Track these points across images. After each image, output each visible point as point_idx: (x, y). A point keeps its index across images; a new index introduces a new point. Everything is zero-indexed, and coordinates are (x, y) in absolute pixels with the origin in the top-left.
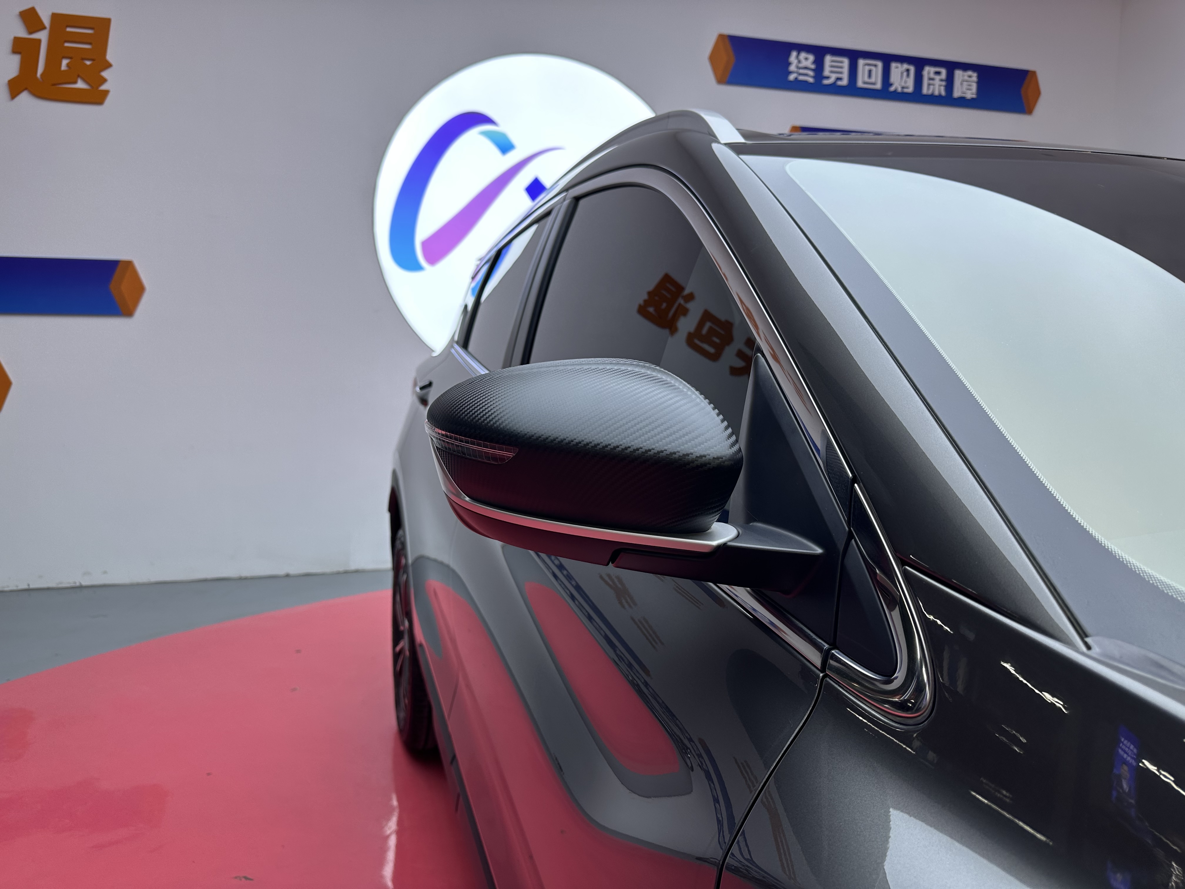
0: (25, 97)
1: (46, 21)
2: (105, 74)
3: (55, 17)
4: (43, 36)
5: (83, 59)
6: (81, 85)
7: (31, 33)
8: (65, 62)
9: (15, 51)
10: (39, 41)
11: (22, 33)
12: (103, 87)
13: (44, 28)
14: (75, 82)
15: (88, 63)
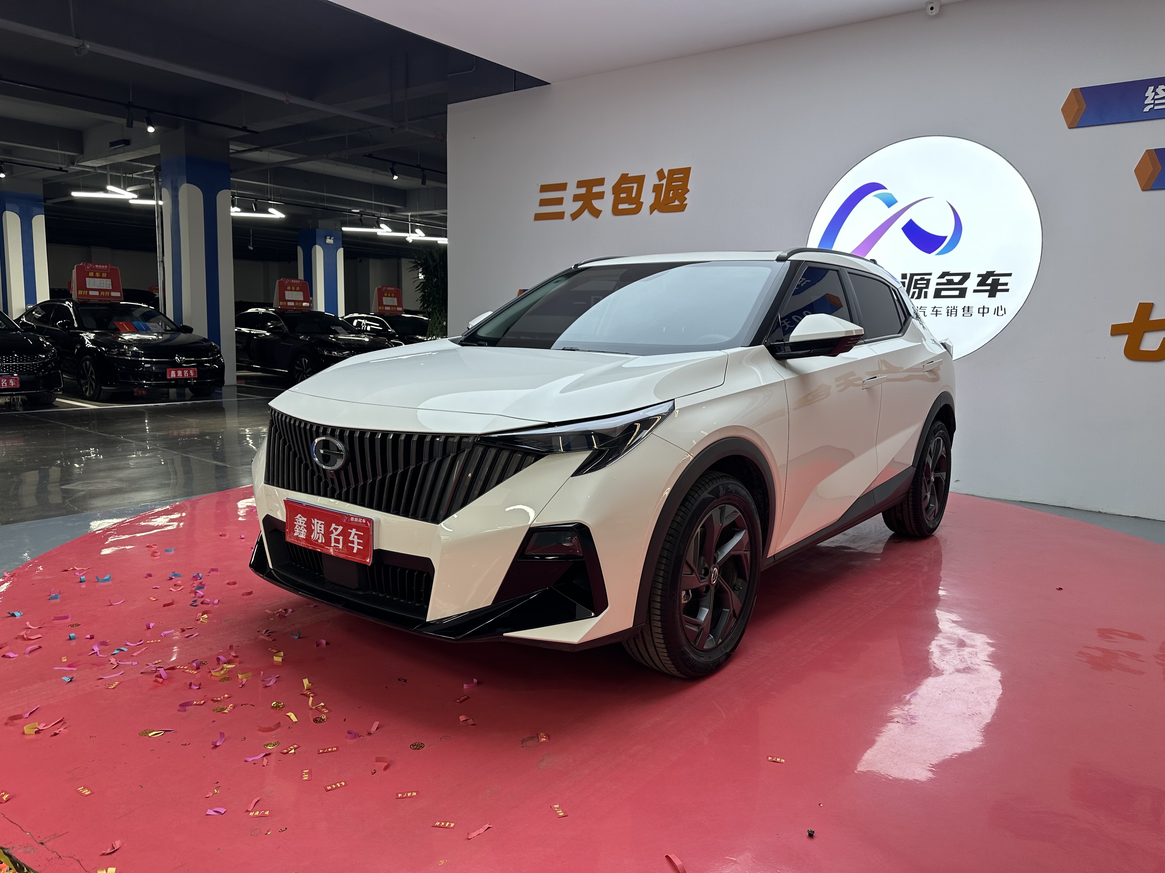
0: (656, 212)
1: (666, 174)
2: (686, 196)
3: (669, 171)
4: (664, 182)
5: (678, 190)
6: (677, 203)
7: (660, 181)
8: (671, 192)
9: (653, 191)
10: (663, 184)
11: (657, 182)
12: (684, 203)
13: (665, 178)
14: (675, 202)
15: (680, 191)
